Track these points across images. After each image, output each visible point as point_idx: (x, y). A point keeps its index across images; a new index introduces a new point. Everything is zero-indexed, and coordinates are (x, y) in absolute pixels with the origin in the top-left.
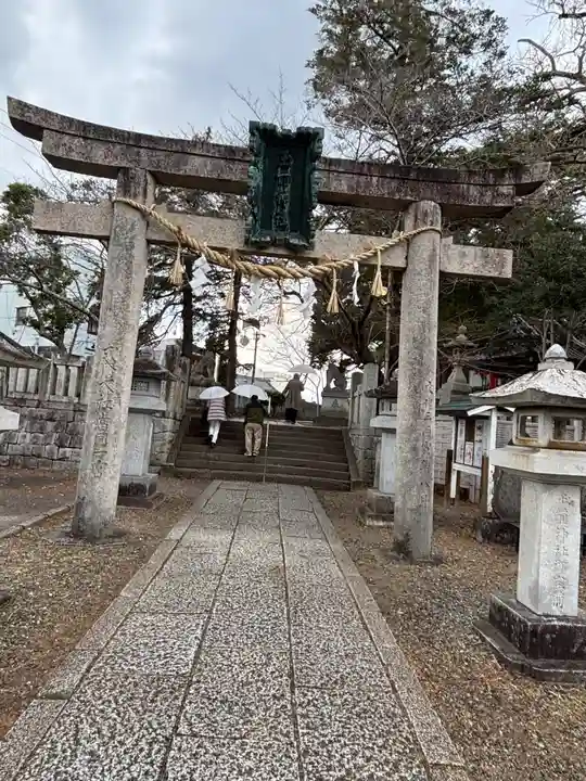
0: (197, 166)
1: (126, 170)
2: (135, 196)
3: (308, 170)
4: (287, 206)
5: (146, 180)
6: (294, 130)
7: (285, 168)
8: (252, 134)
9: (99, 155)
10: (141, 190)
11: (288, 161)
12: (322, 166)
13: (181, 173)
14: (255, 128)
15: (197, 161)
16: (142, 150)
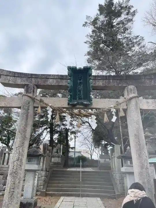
0: (50, 82)
1: (27, 85)
2: (30, 93)
3: (88, 79)
4: (82, 91)
5: (34, 88)
6: (82, 68)
7: (80, 80)
8: (69, 70)
9: (19, 81)
10: (32, 91)
11: (81, 77)
12: (92, 78)
13: (46, 84)
14: (70, 68)
15: (51, 80)
16: (33, 79)
